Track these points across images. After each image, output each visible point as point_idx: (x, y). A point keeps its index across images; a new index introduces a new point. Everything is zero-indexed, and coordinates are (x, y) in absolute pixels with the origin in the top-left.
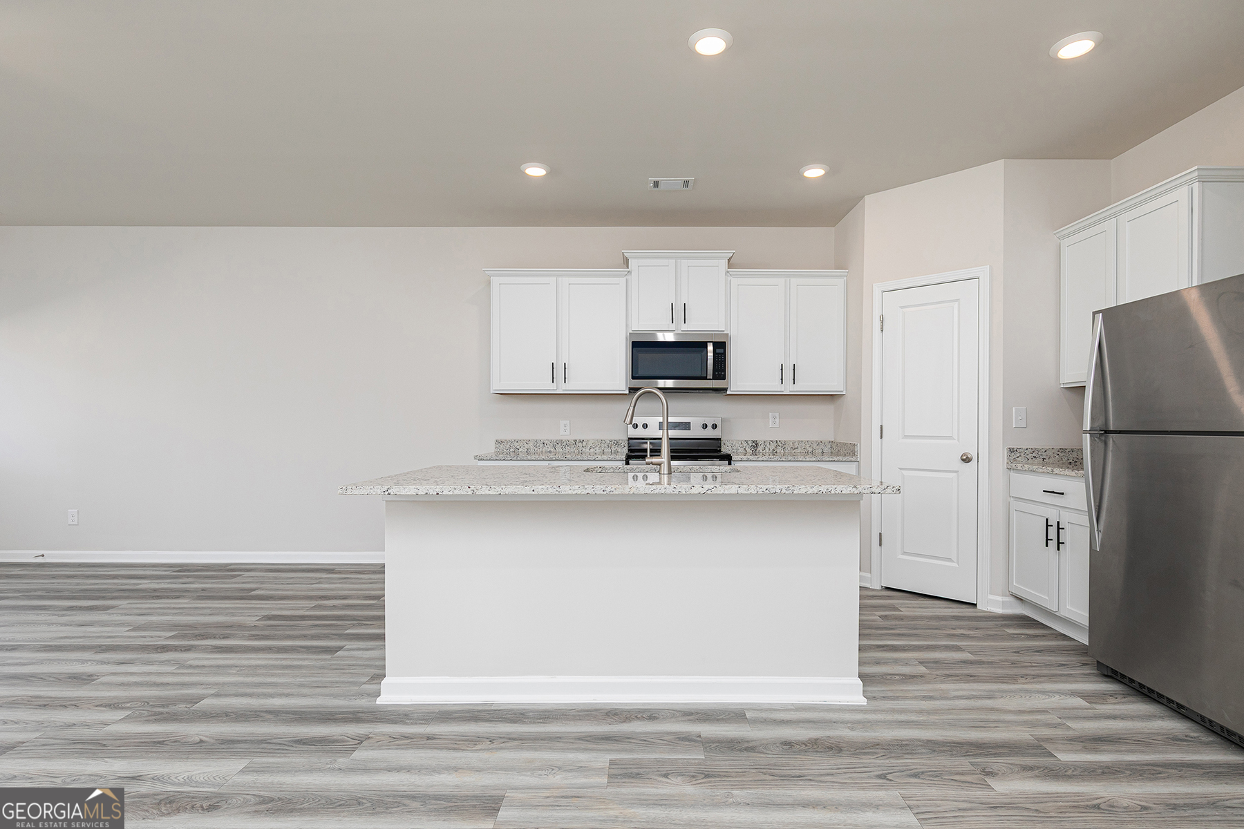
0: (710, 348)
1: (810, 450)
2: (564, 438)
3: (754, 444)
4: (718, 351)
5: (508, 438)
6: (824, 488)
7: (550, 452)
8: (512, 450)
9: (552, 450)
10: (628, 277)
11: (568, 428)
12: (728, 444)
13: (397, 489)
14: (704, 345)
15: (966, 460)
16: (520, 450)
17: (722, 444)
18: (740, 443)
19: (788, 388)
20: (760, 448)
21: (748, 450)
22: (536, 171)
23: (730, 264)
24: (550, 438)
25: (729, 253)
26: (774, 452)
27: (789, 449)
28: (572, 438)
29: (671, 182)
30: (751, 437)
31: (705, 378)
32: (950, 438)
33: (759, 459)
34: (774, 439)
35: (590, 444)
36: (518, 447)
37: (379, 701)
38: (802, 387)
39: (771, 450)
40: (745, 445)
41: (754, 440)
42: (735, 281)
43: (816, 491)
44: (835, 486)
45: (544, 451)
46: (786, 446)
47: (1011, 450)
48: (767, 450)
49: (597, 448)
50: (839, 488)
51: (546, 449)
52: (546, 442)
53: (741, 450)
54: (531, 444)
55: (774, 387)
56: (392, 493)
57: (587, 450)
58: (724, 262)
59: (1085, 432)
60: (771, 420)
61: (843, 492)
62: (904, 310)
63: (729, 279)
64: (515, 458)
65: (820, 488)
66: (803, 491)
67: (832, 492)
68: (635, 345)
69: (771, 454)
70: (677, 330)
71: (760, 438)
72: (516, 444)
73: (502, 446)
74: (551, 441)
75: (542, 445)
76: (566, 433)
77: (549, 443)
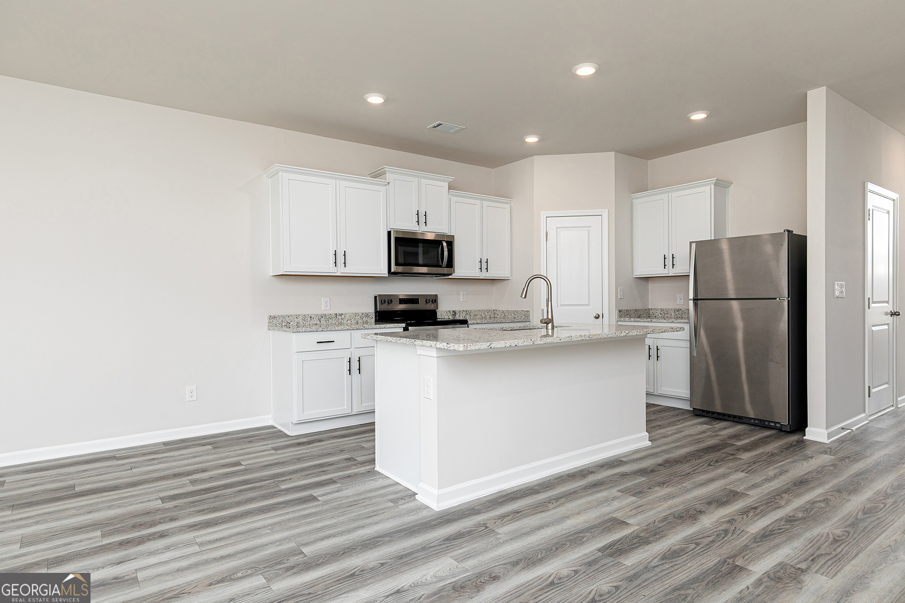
0: (445, 245)
1: (484, 316)
2: (327, 312)
3: (454, 313)
4: (449, 247)
5: (281, 314)
7: (316, 324)
8: (284, 324)
9: (318, 322)
10: (388, 186)
11: (329, 304)
13: (495, 344)
14: (441, 243)
15: (597, 317)
16: (291, 323)
17: (437, 314)
18: (446, 313)
19: (483, 275)
20: (457, 316)
21: (451, 317)
22: (375, 99)
23: (450, 186)
24: (316, 313)
25: (451, 179)
28: (333, 312)
32: (588, 305)
34: (465, 310)
35: (347, 317)
36: (289, 321)
37: (438, 509)
40: (449, 314)
41: (453, 310)
42: (454, 199)
47: (620, 311)
49: (353, 320)
51: (312, 322)
52: (313, 316)
54: (300, 318)
56: (492, 347)
57: (345, 322)
58: (446, 185)
59: (691, 300)
60: (461, 296)
63: (450, 196)
64: (325, 329)
68: (397, 240)
71: (457, 309)
72: (287, 319)
73: (275, 321)
74: (317, 315)
75: (309, 319)
76: (327, 309)
77: (315, 317)
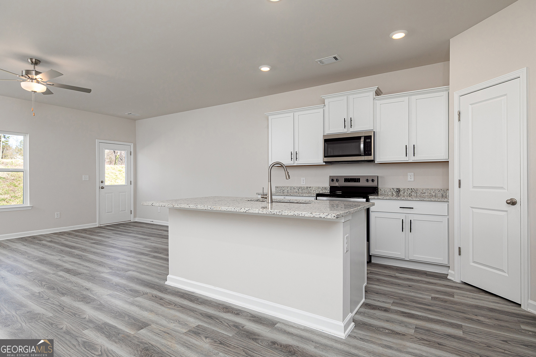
0: (362, 140)
1: (434, 194)
2: (302, 186)
3: (397, 190)
4: (367, 140)
5: (280, 186)
6: (296, 213)
7: (296, 192)
8: (281, 191)
9: (298, 191)
10: (325, 108)
11: (304, 181)
12: (382, 190)
14: (359, 138)
16: (285, 191)
17: (379, 190)
18: (389, 189)
19: (411, 159)
20: (401, 193)
21: (394, 193)
23: (378, 93)
25: (375, 88)
26: (410, 195)
27: (420, 193)
28: (306, 186)
29: (328, 59)
30: (396, 186)
31: (360, 155)
32: (502, 188)
33: (384, 198)
34: (410, 188)
35: (313, 189)
36: (284, 190)
37: (166, 283)
38: (418, 158)
39: (408, 194)
40: (392, 191)
41: (397, 188)
42: (378, 102)
43: (292, 214)
44: (302, 212)
45: (294, 192)
46: (418, 192)
48: (406, 194)
49: (317, 191)
50: (304, 213)
52: (295, 188)
53: (390, 193)
54: (289, 188)
55: (402, 158)
58: (372, 94)
60: (409, 177)
61: (306, 216)
62: (472, 106)
63: (375, 101)
65: (294, 213)
66: (286, 214)
67: (300, 215)
68: (326, 141)
69: (408, 196)
70: (348, 131)
71: (401, 187)
72: (283, 188)
73: (278, 189)
74: (297, 187)
75: (293, 189)
76: (303, 184)
77: (296, 188)
